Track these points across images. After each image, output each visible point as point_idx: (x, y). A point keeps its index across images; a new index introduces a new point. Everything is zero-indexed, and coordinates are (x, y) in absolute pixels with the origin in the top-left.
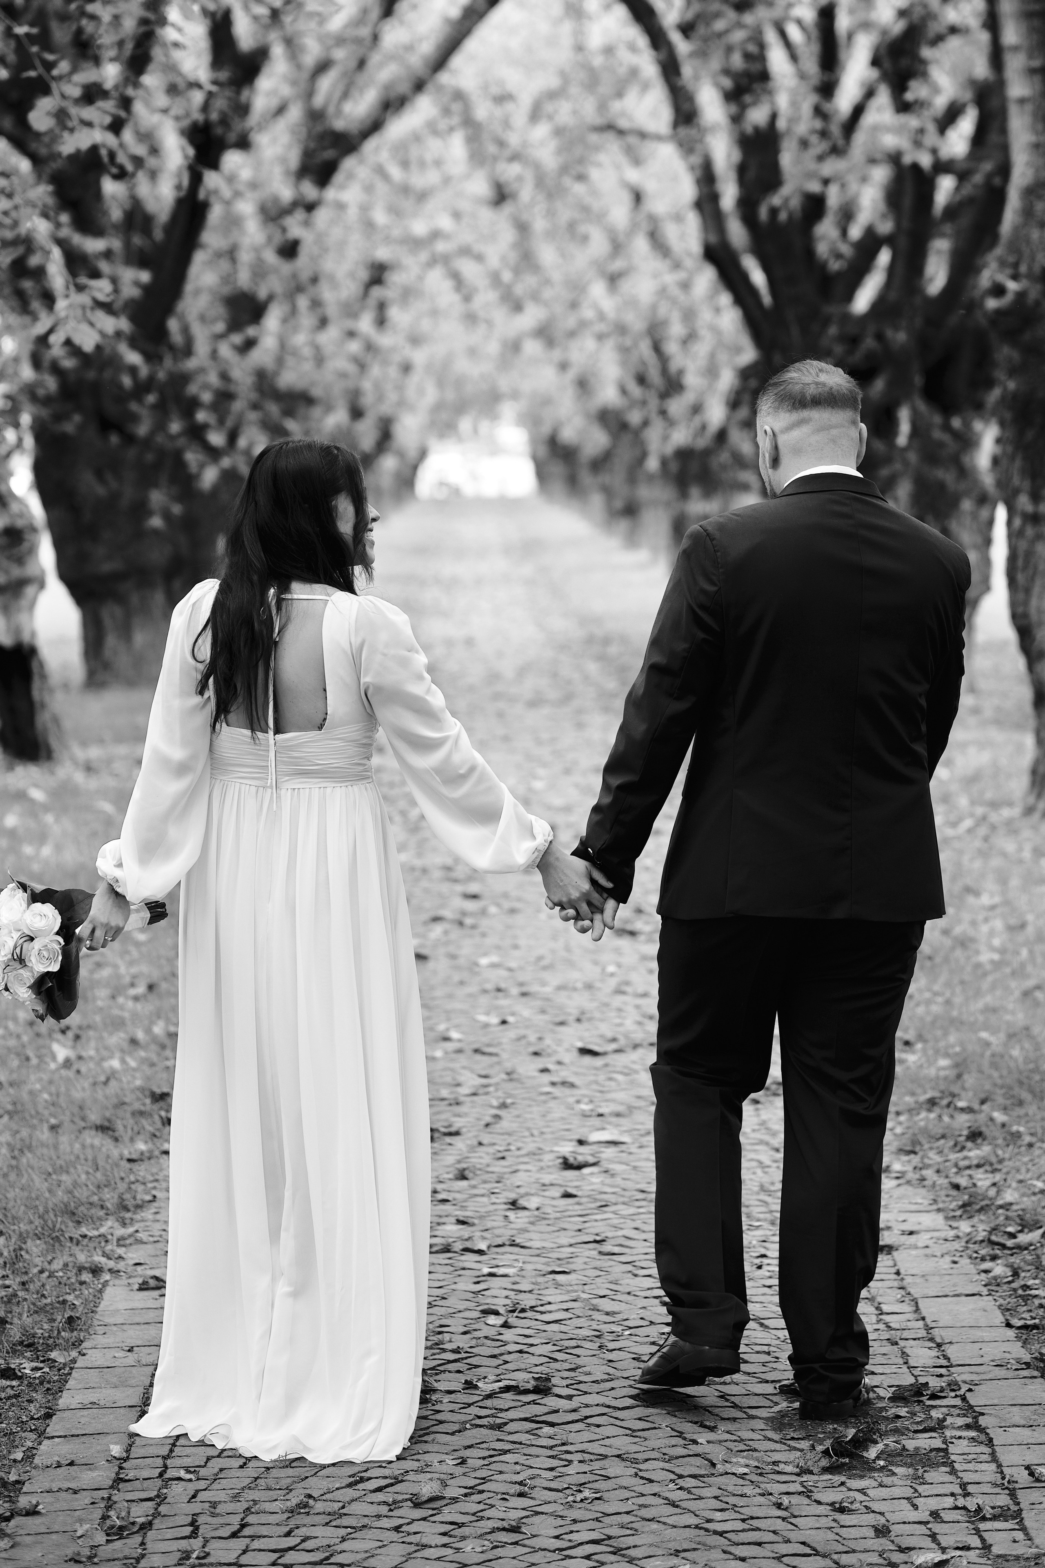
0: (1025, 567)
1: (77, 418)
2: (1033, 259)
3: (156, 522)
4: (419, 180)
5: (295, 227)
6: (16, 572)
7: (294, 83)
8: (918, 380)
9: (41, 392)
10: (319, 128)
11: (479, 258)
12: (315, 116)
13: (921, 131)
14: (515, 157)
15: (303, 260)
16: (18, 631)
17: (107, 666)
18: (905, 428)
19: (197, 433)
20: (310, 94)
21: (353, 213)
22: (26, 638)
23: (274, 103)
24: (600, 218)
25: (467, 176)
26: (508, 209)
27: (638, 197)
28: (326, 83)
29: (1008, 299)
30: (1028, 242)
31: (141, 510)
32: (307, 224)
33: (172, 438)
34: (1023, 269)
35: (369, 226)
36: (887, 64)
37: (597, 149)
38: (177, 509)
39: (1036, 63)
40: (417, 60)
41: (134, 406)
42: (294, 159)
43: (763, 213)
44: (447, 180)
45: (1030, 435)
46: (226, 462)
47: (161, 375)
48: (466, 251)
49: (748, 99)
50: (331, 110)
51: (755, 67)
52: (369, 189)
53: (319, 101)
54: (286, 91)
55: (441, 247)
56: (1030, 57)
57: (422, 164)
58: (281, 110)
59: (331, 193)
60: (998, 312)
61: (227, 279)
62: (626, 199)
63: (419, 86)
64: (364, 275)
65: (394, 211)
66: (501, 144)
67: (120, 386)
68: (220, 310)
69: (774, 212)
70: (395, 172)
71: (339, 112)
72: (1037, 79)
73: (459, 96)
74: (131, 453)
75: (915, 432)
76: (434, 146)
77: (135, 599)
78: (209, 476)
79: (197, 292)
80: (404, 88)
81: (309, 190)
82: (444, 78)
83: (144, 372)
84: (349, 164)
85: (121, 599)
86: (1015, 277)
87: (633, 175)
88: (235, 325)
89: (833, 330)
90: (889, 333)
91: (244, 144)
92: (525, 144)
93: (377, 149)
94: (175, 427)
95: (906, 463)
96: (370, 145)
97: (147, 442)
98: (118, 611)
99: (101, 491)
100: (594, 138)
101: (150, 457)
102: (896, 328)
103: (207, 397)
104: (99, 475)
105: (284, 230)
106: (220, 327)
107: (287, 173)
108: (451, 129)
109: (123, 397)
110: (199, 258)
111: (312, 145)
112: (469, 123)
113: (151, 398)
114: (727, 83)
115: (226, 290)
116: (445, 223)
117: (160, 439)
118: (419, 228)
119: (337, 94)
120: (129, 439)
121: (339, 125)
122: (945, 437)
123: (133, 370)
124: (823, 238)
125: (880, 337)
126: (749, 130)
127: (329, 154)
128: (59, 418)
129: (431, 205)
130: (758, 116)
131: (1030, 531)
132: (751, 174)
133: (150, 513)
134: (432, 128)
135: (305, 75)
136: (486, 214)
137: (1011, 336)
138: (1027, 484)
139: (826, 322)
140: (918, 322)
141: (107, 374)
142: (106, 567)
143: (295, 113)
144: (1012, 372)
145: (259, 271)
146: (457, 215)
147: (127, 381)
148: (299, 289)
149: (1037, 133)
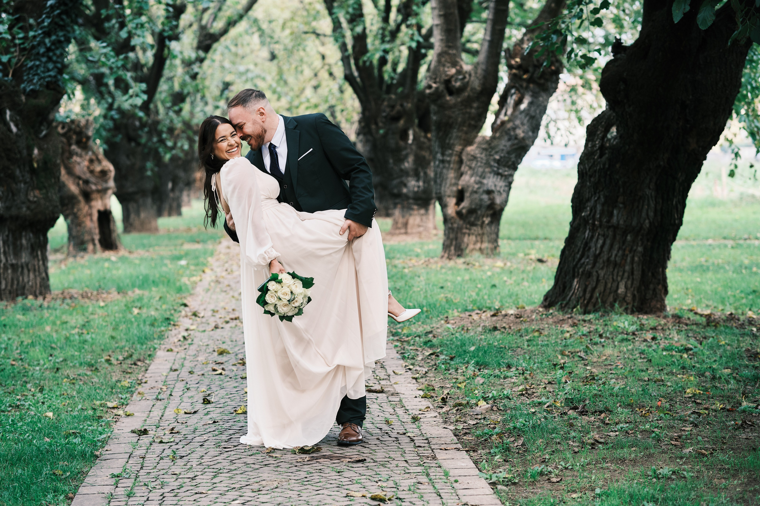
0: (440, 177)
1: (120, 136)
2: (441, 77)
3: (149, 173)
4: (240, 51)
5: (196, 68)
6: (105, 185)
7: (195, 16)
8: (416, 121)
9: (107, 127)
10: (204, 33)
11: (264, 79)
12: (203, 28)
13: (413, 35)
14: (277, 42)
15: (198, 81)
16: (105, 205)
17: (131, 225)
18: (411, 137)
19: (162, 141)
20: (201, 19)
21: (217, 64)
22: (108, 208)
23: (188, 23)
24: (310, 65)
25: (259, 50)
26: (275, 62)
27: (323, 57)
28: (206, 17)
29: (433, 90)
30: (439, 71)
31: (143, 169)
32: (200, 67)
33: (153, 143)
34: (438, 80)
35: (223, 67)
36: (403, 11)
37: (305, 40)
38: (156, 169)
39: (442, 13)
40: (240, 8)
41: (140, 132)
42: (195, 44)
43: (361, 63)
44: (252, 51)
45: (441, 134)
46: (174, 152)
47: (150, 121)
48: (258, 76)
49: (355, 23)
50: (209, 26)
51: (358, 12)
52: (222, 54)
53: (204, 22)
54: (192, 19)
55: (250, 75)
56: (440, 11)
57: (242, 45)
58: (191, 25)
59: (210, 55)
60: (430, 94)
61: (171, 88)
62: (319, 57)
63: (241, 17)
64: (221, 86)
65: (233, 63)
66: (272, 37)
67: (135, 125)
68: (169, 99)
69: (364, 62)
70: (233, 49)
71: (212, 26)
72: (442, 18)
73: (256, 21)
74: (139, 149)
75: (415, 139)
76: (247, 38)
77: (141, 201)
78: (168, 157)
79: (161, 93)
80: (236, 17)
81: (201, 54)
82: (250, 13)
83: (145, 119)
84: (215, 46)
85: (136, 201)
86: (435, 83)
87: (322, 49)
88: (175, 103)
89: (386, 103)
90: (405, 104)
91: (176, 38)
92: (279, 37)
93: (225, 40)
94: (155, 139)
95: (412, 149)
96: (222, 39)
97: (145, 145)
98: (135, 205)
99: (128, 163)
100: (304, 36)
101: (146, 151)
102: (408, 103)
103: (165, 129)
104: (128, 157)
105: (192, 69)
106: (169, 105)
107: (192, 48)
108: (253, 33)
109: (136, 129)
110: (163, 80)
111: (202, 39)
112: (260, 29)
113: (146, 129)
114: (348, 17)
115: (171, 92)
116: (251, 67)
117: (150, 144)
118: (242, 68)
119: (211, 20)
120: (138, 144)
121: (212, 31)
122: (425, 140)
123: (140, 119)
124: (386, 71)
125: (402, 105)
126: (355, 34)
127: (208, 42)
128: (114, 136)
129: (246, 60)
130: (359, 29)
131: (441, 166)
132: (357, 49)
133: (146, 170)
134: (246, 32)
135: (199, 13)
136: (268, 64)
137: (434, 101)
138: (440, 150)
139: (383, 100)
140: (415, 100)
141: (130, 121)
142: (131, 190)
143: (195, 27)
144: (435, 114)
145: (183, 85)
146: (256, 65)
147: (137, 123)
148: (198, 91)
149: (442, 36)
